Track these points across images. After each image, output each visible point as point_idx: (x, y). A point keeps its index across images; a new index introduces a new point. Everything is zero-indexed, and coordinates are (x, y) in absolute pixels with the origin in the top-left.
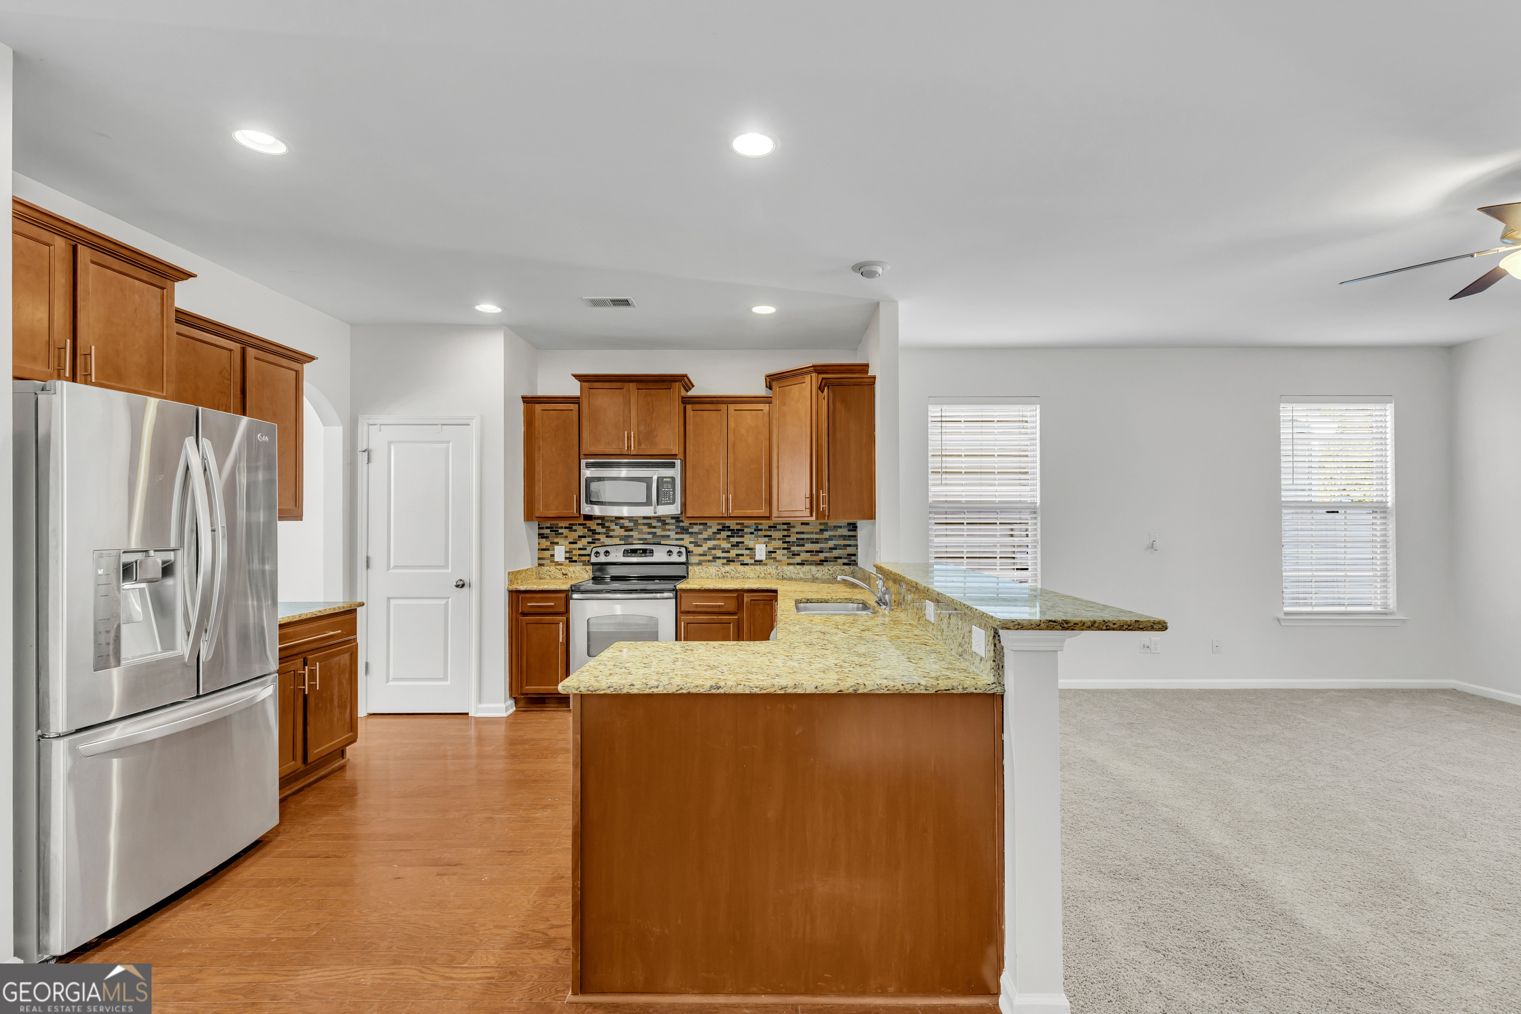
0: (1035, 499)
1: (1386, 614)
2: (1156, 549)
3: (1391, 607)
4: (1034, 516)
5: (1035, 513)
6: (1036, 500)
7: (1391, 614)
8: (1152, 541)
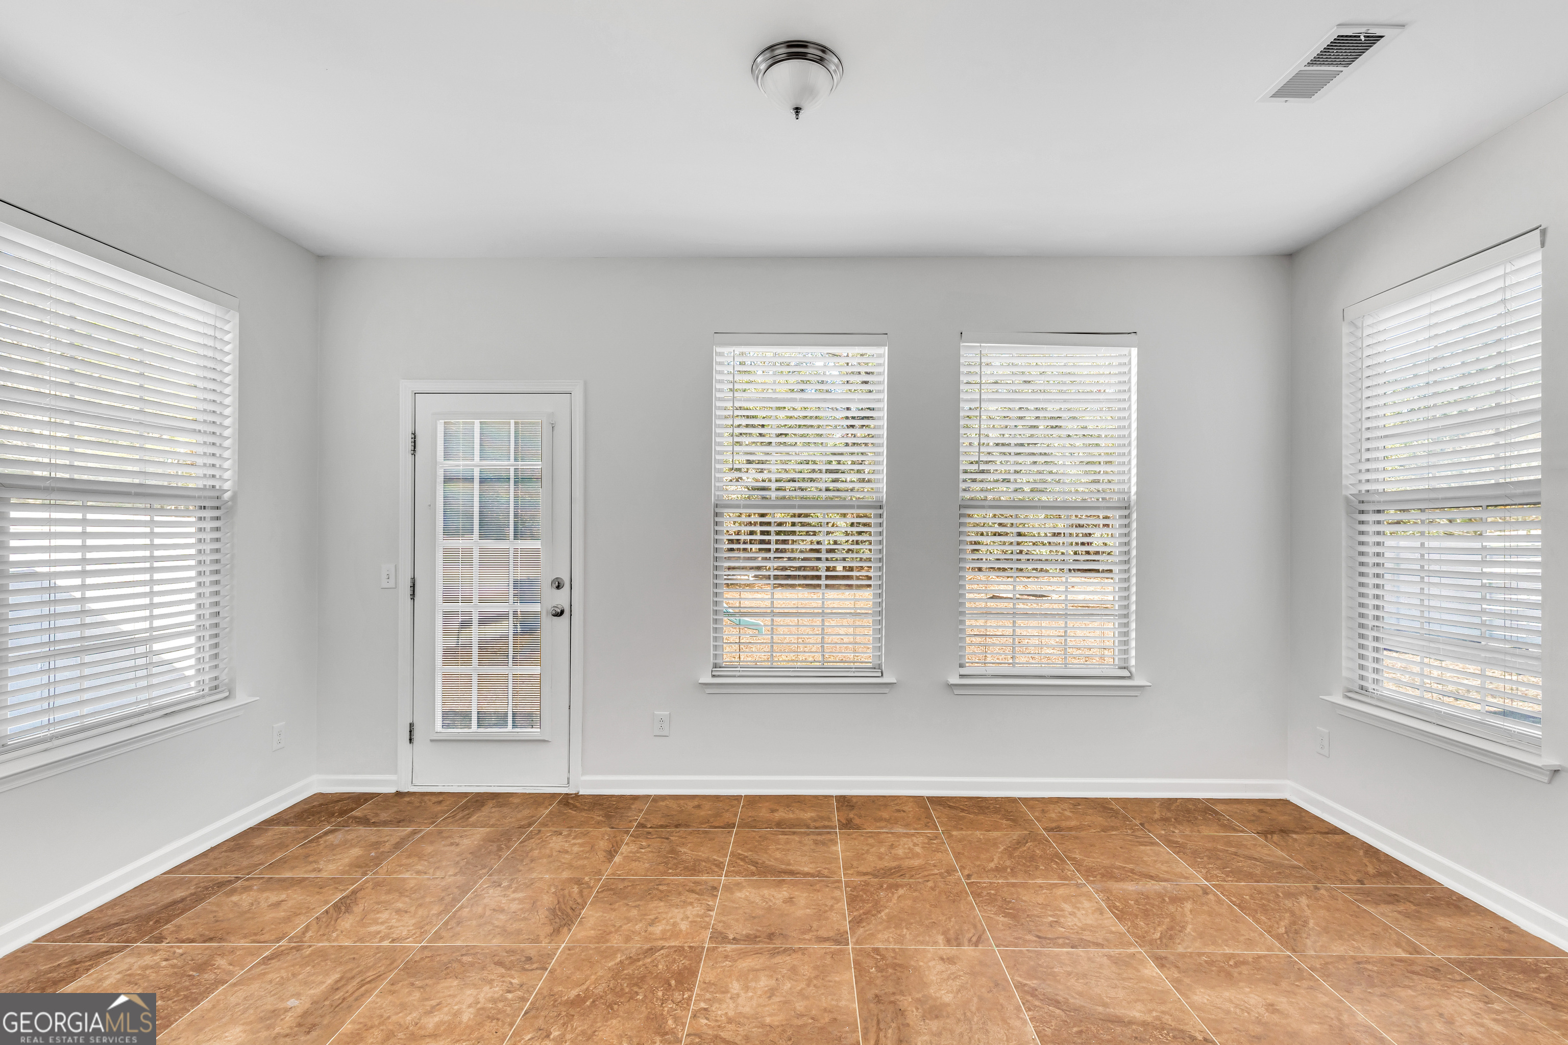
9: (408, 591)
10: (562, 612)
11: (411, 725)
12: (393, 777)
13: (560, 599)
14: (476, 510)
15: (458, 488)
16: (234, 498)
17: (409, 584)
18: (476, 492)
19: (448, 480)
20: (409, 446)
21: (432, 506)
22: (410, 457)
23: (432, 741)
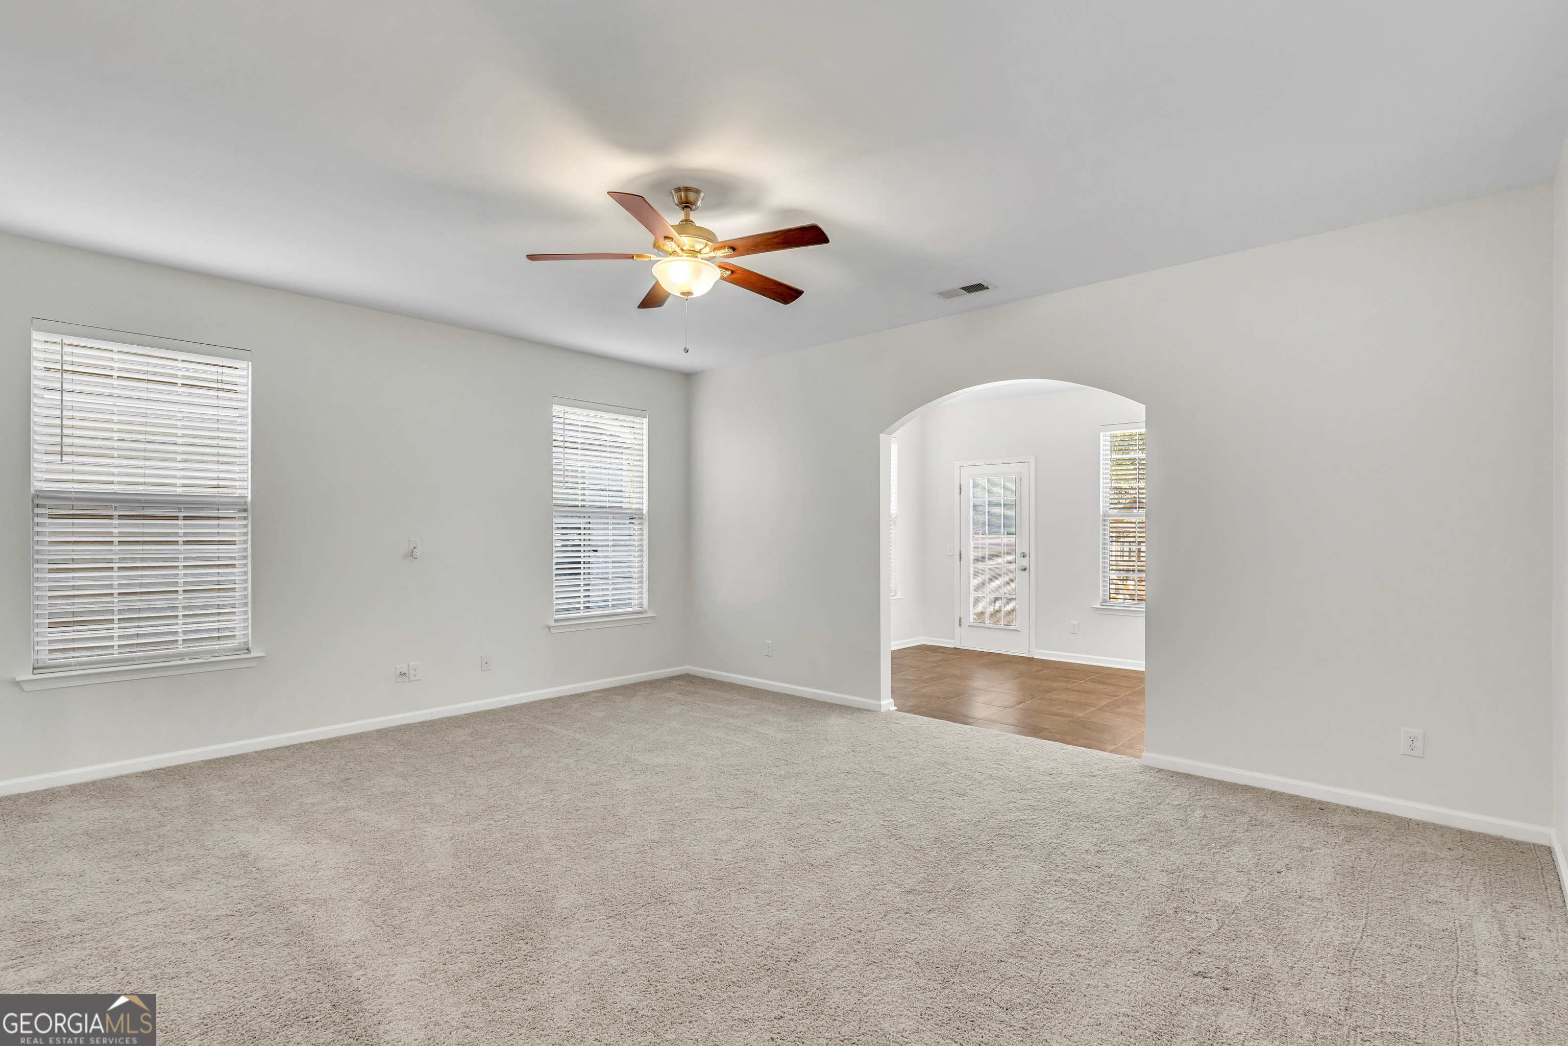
0: (245, 491)
1: (641, 613)
2: (416, 557)
3: (645, 605)
4: (245, 515)
5: (245, 510)
6: (248, 493)
7: (645, 612)
8: (412, 548)
9: (958, 557)
10: (1025, 569)
11: (960, 618)
12: (953, 641)
13: (1025, 562)
14: (987, 517)
15: (980, 509)
16: (896, 517)
17: (959, 554)
18: (987, 510)
19: (975, 506)
20: (959, 491)
21: (968, 518)
22: (959, 496)
23: (969, 626)
